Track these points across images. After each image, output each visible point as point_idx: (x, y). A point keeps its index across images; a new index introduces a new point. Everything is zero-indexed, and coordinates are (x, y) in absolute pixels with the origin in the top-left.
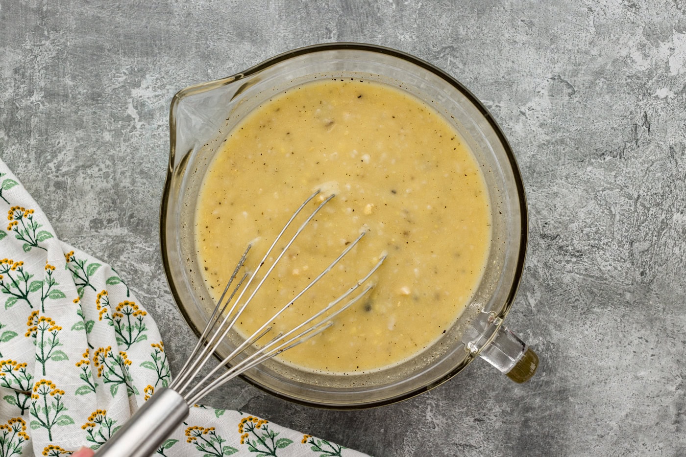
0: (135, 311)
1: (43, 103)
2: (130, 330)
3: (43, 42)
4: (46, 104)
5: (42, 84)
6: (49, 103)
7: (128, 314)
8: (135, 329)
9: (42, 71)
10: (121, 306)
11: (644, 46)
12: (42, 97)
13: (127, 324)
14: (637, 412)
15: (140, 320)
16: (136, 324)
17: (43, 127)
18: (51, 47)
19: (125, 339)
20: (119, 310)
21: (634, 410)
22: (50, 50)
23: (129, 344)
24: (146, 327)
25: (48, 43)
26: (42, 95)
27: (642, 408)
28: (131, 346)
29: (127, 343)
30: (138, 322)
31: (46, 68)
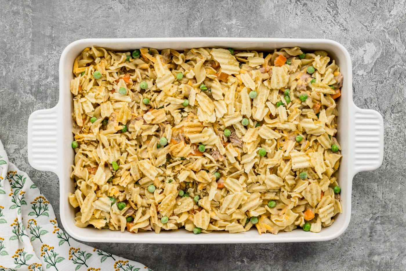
0: (44, 201)
1: (53, 82)
2: (40, 209)
3: (53, 52)
4: (55, 83)
5: (53, 73)
6: (56, 82)
7: (40, 202)
8: (43, 209)
9: (52, 67)
10: (37, 199)
11: (351, 49)
12: (53, 80)
13: (39, 206)
14: (350, 232)
15: (46, 205)
16: (44, 207)
17: (54, 94)
18: (57, 54)
19: (37, 213)
20: (36, 200)
21: (349, 231)
22: (56, 56)
23: (38, 215)
24: (48, 209)
25: (55, 52)
26: (53, 78)
27: (353, 229)
28: (39, 216)
29: (37, 215)
30: (45, 206)
31: (54, 65)
